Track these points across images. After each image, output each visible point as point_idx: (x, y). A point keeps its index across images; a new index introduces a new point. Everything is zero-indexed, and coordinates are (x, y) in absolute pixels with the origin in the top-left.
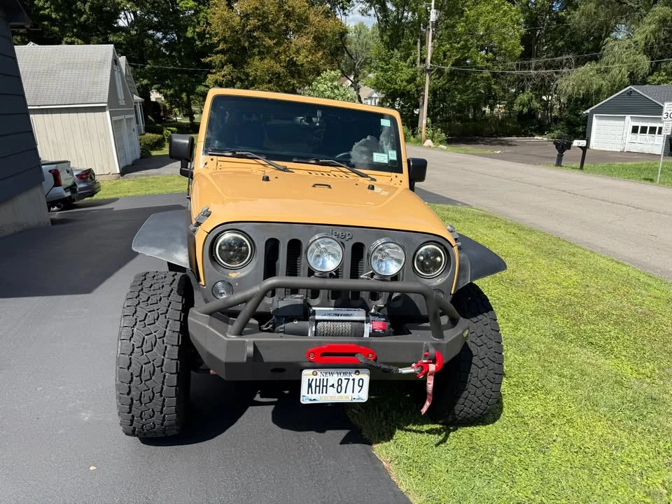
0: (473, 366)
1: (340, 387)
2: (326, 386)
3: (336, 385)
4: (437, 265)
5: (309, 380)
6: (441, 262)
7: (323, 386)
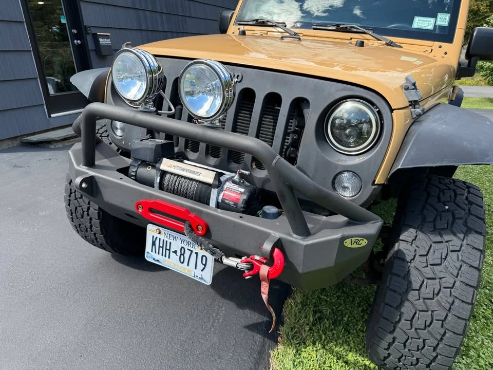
0: (407, 304)
1: (182, 256)
2: (169, 250)
3: (179, 253)
4: (361, 137)
5: (153, 237)
6: (369, 133)
7: (166, 249)
